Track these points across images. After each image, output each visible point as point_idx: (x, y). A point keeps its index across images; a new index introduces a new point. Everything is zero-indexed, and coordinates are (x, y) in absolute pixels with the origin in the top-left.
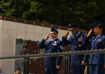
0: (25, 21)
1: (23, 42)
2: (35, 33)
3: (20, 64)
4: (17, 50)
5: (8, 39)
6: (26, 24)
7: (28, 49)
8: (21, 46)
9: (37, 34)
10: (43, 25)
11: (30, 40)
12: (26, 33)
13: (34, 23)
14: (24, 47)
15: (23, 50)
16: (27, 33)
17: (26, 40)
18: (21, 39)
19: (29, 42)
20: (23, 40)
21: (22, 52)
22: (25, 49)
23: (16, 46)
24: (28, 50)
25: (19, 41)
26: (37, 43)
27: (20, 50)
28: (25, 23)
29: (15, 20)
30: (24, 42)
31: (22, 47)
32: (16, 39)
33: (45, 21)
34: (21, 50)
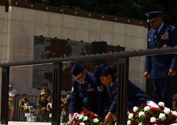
0: (47, 8)
1: (45, 41)
2: (63, 27)
3: (41, 76)
4: (35, 53)
5: (21, 36)
6: (50, 13)
7: (52, 52)
8: (42, 47)
9: (67, 28)
10: (76, 13)
11: (56, 38)
12: (50, 27)
13: (62, 11)
14: (47, 48)
15: (45, 53)
16: (52, 27)
17: (51, 38)
18: (42, 36)
19: (54, 41)
20: (44, 38)
21: (44, 56)
22: (48, 52)
23: (34, 47)
24: (53, 54)
25: (39, 40)
26: (67, 43)
27: (41, 54)
28: (48, 11)
29: (32, 6)
30: (47, 41)
31: (44, 49)
32: (35, 37)
33: (78, 8)
34: (43, 54)
